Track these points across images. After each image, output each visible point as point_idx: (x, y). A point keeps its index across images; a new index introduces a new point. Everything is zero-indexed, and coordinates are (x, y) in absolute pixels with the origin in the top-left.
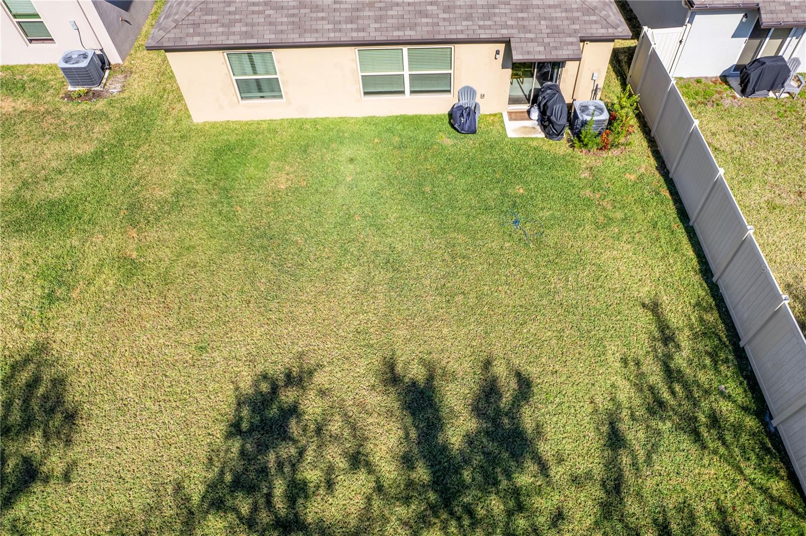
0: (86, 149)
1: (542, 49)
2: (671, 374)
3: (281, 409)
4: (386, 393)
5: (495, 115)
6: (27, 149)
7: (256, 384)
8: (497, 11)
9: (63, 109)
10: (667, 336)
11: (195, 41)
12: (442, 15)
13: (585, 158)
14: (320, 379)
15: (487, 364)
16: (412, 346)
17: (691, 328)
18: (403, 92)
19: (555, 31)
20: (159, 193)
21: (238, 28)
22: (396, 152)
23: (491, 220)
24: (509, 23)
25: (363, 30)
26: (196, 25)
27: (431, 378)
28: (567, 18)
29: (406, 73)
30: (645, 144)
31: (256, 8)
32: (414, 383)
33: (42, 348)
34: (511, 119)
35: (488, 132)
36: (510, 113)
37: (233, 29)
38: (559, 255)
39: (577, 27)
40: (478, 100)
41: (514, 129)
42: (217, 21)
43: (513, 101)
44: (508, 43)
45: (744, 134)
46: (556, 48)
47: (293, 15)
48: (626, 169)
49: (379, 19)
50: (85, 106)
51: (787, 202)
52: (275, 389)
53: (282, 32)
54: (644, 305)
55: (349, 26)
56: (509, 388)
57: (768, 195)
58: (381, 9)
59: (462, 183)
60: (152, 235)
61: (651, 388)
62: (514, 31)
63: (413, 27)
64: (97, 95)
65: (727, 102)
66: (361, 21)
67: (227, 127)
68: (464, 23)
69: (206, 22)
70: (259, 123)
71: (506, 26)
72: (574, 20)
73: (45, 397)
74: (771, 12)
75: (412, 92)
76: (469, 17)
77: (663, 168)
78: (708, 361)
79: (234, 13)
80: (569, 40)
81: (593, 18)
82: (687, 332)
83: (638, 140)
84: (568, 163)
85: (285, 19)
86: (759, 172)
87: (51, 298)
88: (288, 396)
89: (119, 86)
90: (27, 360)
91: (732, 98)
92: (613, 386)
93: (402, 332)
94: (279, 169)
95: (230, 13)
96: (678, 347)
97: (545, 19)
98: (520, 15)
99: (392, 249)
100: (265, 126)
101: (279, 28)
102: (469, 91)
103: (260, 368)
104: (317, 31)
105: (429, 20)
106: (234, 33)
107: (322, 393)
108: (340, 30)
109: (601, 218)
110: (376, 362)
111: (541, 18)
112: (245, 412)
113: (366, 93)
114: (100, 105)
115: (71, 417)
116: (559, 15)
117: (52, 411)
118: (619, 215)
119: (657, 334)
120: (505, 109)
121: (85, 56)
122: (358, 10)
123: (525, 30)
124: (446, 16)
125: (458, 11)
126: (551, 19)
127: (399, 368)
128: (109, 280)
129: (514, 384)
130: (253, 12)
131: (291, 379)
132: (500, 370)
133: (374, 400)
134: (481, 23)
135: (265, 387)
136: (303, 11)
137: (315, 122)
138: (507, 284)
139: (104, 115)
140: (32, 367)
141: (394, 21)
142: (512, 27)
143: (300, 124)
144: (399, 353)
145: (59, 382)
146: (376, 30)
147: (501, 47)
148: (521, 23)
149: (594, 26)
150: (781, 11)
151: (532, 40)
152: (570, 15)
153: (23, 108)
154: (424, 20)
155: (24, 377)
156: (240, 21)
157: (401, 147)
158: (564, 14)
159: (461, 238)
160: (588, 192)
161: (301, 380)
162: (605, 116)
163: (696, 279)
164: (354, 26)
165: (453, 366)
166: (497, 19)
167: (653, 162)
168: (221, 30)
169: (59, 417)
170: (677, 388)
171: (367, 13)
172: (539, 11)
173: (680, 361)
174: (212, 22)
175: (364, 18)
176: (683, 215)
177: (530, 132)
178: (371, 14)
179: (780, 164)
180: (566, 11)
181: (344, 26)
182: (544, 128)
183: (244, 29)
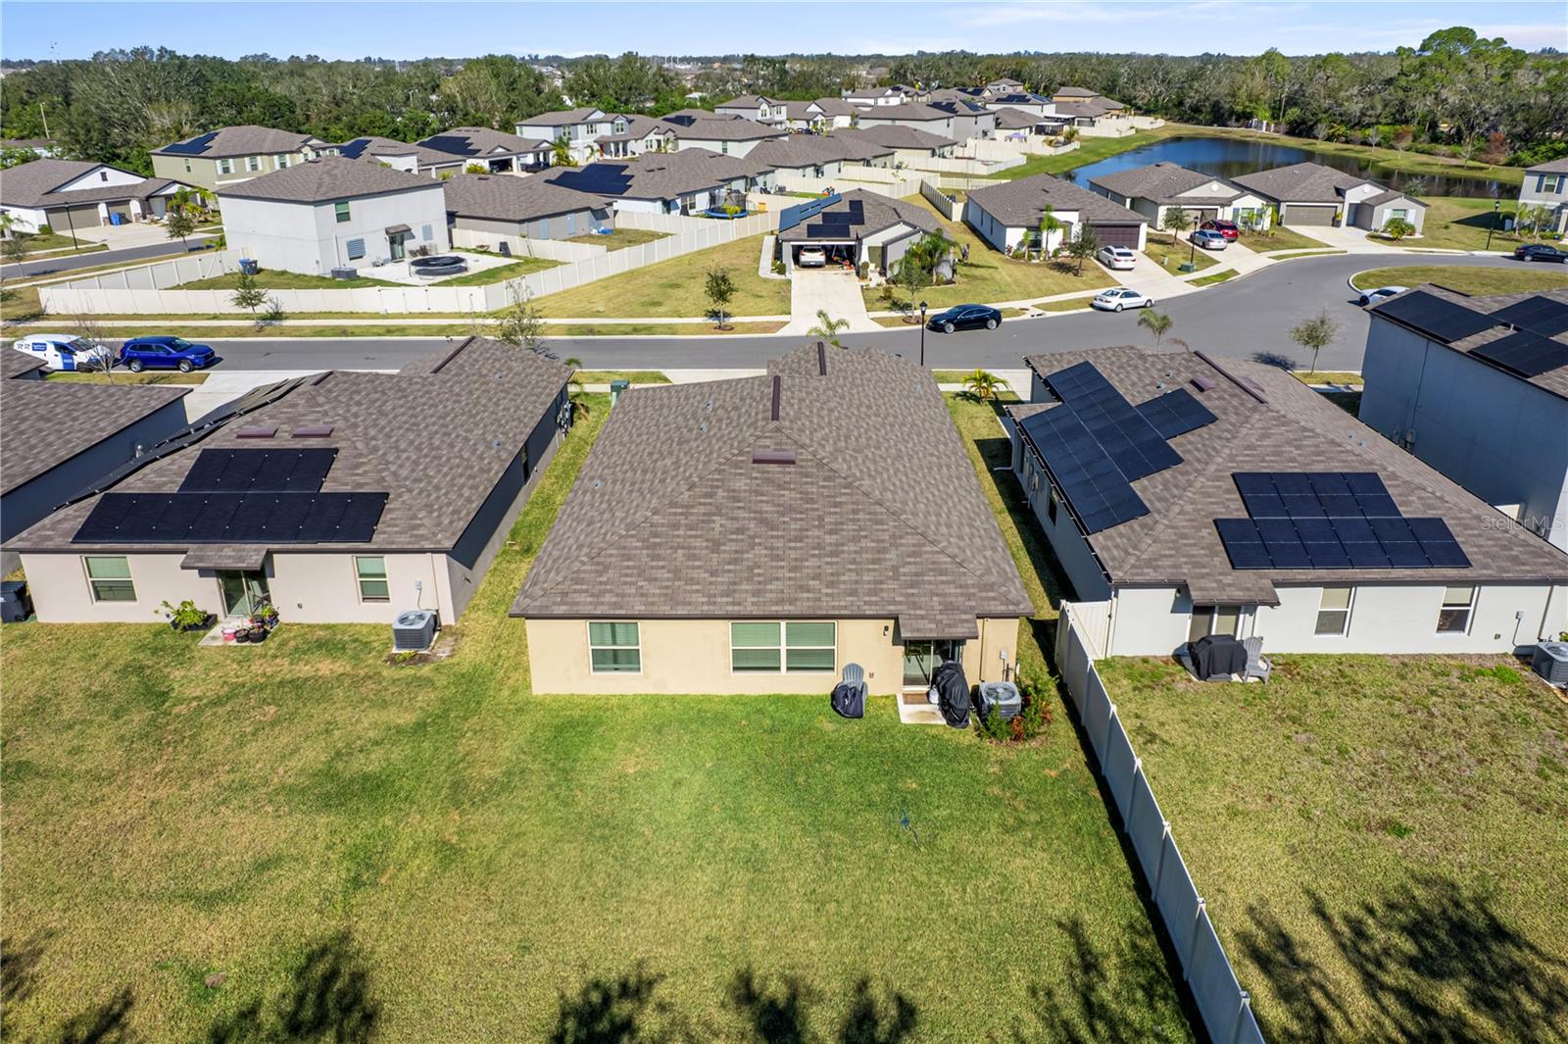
0: (407, 719)
1: (933, 626)
2: (1092, 1010)
3: (612, 1022)
4: (738, 1011)
5: (887, 697)
6: (343, 716)
7: (585, 993)
8: (885, 586)
9: (385, 673)
10: (1088, 963)
11: (562, 610)
12: (825, 591)
13: (996, 751)
14: (661, 991)
15: (863, 986)
16: (772, 958)
17: (1120, 954)
18: (778, 669)
19: (948, 608)
20: (488, 772)
21: (607, 598)
22: (766, 737)
23: (874, 818)
24: (898, 599)
25: (739, 604)
26: (565, 594)
27: (793, 997)
28: (962, 595)
29: (783, 648)
30: (1073, 734)
31: (629, 579)
32: (773, 1003)
33: (345, 937)
34: (906, 703)
35: (877, 717)
36: (905, 696)
37: (601, 599)
38: (956, 862)
39: (974, 604)
40: (866, 679)
41: (908, 714)
42: (586, 591)
43: (909, 681)
44: (896, 619)
45: (1201, 726)
46: (950, 626)
47: (667, 587)
48: (1046, 764)
49: (757, 593)
50: (410, 671)
51: (1253, 807)
52: (607, 1000)
53: (653, 603)
54: (1060, 925)
55: (725, 599)
56: (887, 1014)
57: (1229, 799)
58: (759, 583)
59: (844, 774)
60: (476, 819)
61: (1065, 1024)
62: (903, 608)
63: (793, 601)
64: (424, 659)
65: (1180, 686)
66: (737, 595)
67: (570, 701)
68: (850, 599)
69: (575, 592)
70: (608, 698)
71: (895, 603)
72: (969, 597)
73: (342, 994)
74: (1201, 589)
75: (789, 669)
76: (853, 593)
77: (1093, 763)
78: (1139, 995)
79: (606, 583)
80: (964, 617)
81: (991, 594)
82: (1114, 960)
83: (1063, 730)
84: (974, 755)
85: (657, 591)
86: (1218, 771)
87: (356, 882)
88: (622, 1009)
89: (448, 650)
90: (324, 951)
91: (1186, 681)
92: (1016, 1018)
93: (761, 942)
94: (630, 751)
95: (601, 583)
96: (1103, 977)
97: (937, 595)
98: (910, 591)
99: (755, 846)
100: (614, 701)
101: (651, 599)
102: (855, 669)
103: (591, 975)
104: (690, 603)
105: (811, 595)
106: (602, 603)
107: (662, 1008)
108: (715, 603)
109: (1011, 821)
110: (728, 973)
111: (933, 594)
112: (571, 1024)
113: (735, 669)
114: (426, 670)
115: (369, 1018)
116: (953, 591)
117: (346, 1010)
118: (1034, 817)
119: (1076, 960)
120: (900, 690)
121: (421, 617)
122: (735, 583)
123: (915, 606)
124: (829, 591)
125: (842, 586)
126: (945, 595)
127: (756, 985)
128: (423, 865)
129: (893, 1012)
130: (625, 583)
131: (626, 990)
132: (877, 992)
133: (723, 1019)
134: (867, 599)
135: (595, 997)
136: (677, 583)
137: (673, 699)
138: (890, 892)
139: (429, 682)
140: (330, 957)
141: (774, 595)
142: (901, 603)
143: (655, 701)
144: (755, 966)
145: (359, 977)
146: (753, 604)
147: (891, 623)
148: (911, 599)
149: (992, 603)
150: (1213, 589)
151: (922, 617)
152: (964, 591)
153: (341, 670)
154: (805, 595)
155: (321, 968)
156: (611, 591)
157: (772, 731)
158: (958, 591)
159: (837, 837)
160: (996, 790)
161: (638, 991)
162: (1017, 700)
163: (1129, 895)
164: (731, 600)
165: (818, 985)
166: (884, 595)
167: (1081, 755)
168: (589, 599)
169: (357, 1015)
170: (1100, 1026)
171: (744, 587)
172: (931, 587)
173: (1104, 994)
174: (581, 592)
175: (741, 591)
176: (1116, 820)
177: (927, 718)
178: (750, 587)
179: (1245, 761)
180: (961, 587)
181: (719, 600)
182: (945, 713)
183: (614, 599)
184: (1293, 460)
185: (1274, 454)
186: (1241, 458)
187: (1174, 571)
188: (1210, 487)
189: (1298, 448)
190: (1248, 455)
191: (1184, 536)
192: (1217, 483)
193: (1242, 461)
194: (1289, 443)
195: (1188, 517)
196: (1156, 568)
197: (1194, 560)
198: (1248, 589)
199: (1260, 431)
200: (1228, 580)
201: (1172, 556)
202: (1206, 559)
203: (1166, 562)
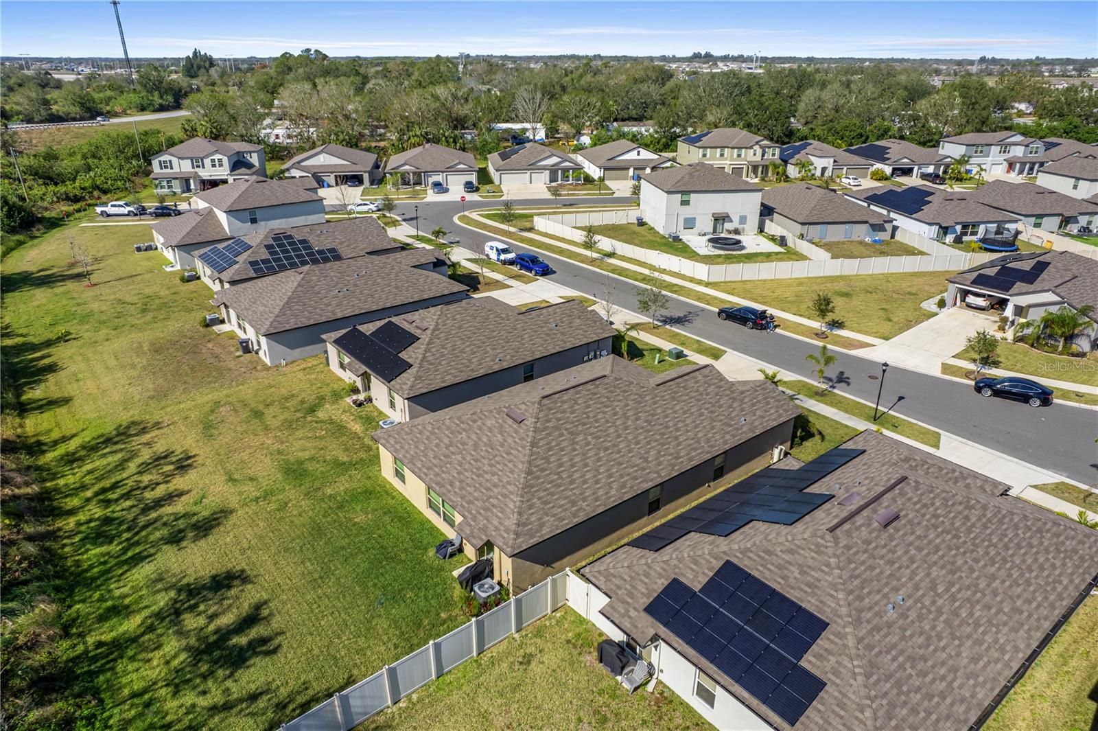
3: (229, 584)
4: (251, 609)
5: (469, 559)
7: (239, 571)
14: (249, 587)
15: (280, 634)
16: (279, 604)
18: (440, 517)
20: (329, 491)
23: (376, 594)
27: (265, 618)
28: (496, 527)
29: (441, 508)
32: (259, 615)
47: (416, 453)
52: (238, 577)
56: (270, 647)
60: (303, 503)
62: (470, 516)
67: (385, 484)
70: (398, 490)
72: (497, 530)
74: (613, 608)
76: (463, 497)
84: (448, 604)
87: (257, 499)
88: (236, 583)
90: (225, 512)
91: (595, 658)
94: (367, 513)
98: (481, 511)
103: (247, 568)
107: (242, 591)
109: (408, 635)
110: (266, 597)
112: (224, 575)
113: (428, 505)
122: (436, 466)
127: (264, 607)
128: (273, 507)
129: (273, 648)
131: (245, 579)
132: (279, 639)
133: (245, 607)
134: (464, 503)
135: (238, 574)
144: (273, 602)
150: (619, 612)
151: (470, 526)
161: (246, 582)
165: (273, 621)
184: (785, 578)
185: (780, 567)
186: (751, 555)
187: (614, 588)
188: (705, 559)
189: (802, 572)
190: (759, 556)
191: (647, 575)
192: (712, 560)
193: (749, 557)
194: (800, 567)
195: (665, 567)
196: (608, 580)
197: (633, 591)
198: (636, 627)
199: (793, 547)
200: (633, 613)
201: (625, 580)
202: (639, 595)
203: (617, 582)
